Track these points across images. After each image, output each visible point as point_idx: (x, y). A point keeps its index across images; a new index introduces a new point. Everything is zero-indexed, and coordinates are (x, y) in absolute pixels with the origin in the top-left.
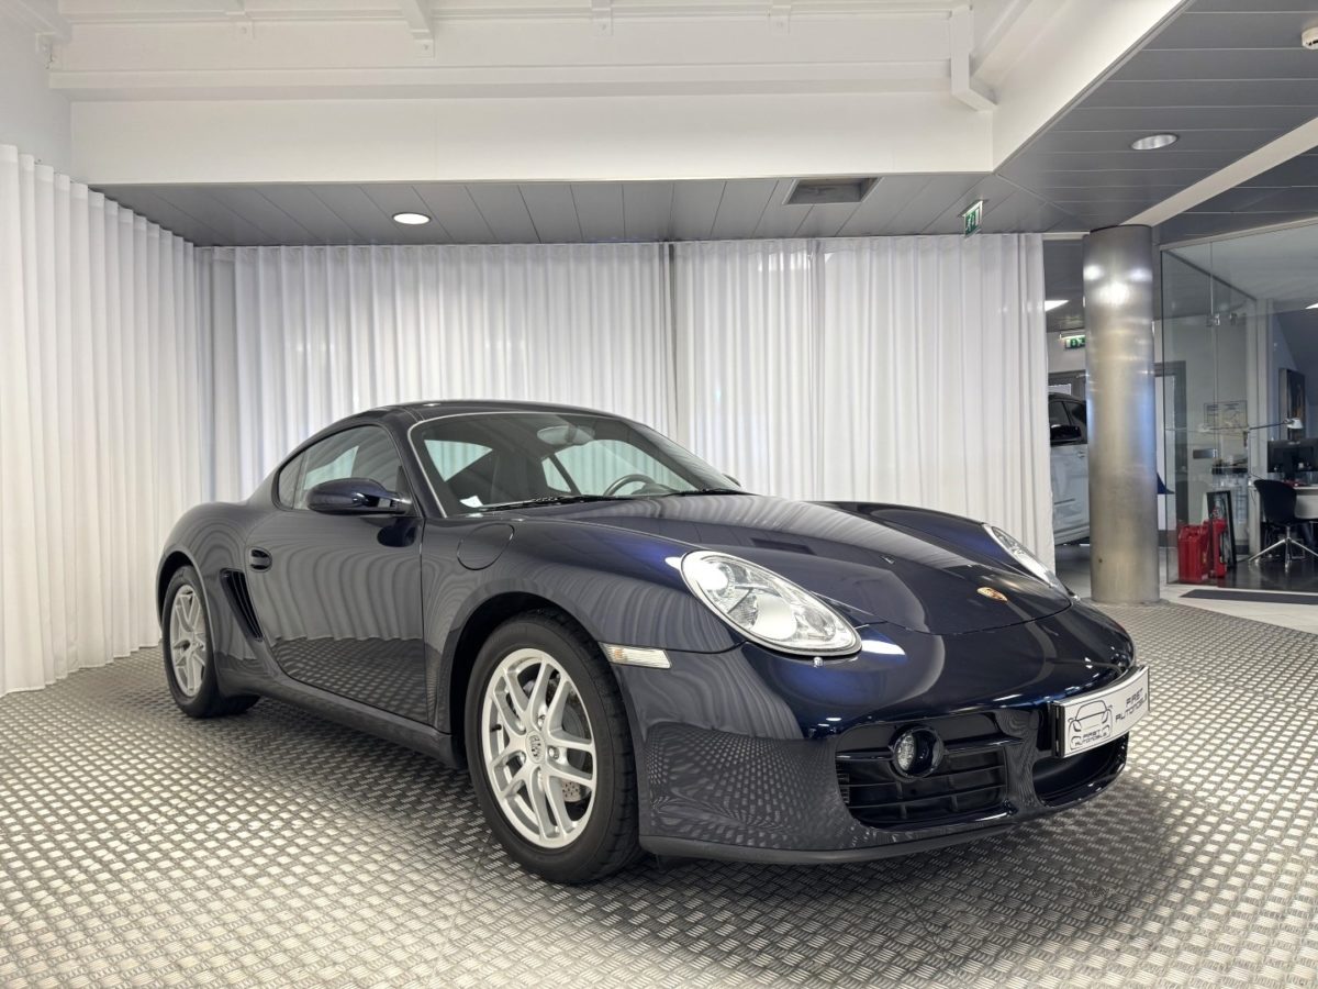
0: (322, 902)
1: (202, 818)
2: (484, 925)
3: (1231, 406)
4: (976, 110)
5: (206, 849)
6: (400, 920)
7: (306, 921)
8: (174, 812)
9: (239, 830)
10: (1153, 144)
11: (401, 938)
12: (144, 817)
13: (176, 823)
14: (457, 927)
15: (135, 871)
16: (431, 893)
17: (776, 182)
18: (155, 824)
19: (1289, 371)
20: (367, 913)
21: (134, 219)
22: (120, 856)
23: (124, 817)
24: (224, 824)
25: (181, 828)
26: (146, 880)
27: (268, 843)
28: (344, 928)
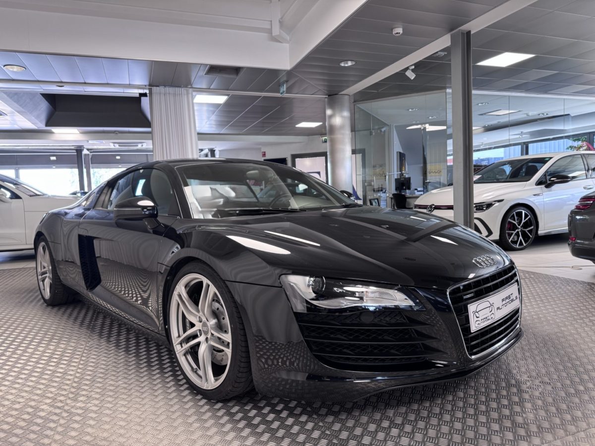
3: (381, 166)
10: (347, 64)
17: (201, 65)
19: (400, 153)
28: (20, 390)
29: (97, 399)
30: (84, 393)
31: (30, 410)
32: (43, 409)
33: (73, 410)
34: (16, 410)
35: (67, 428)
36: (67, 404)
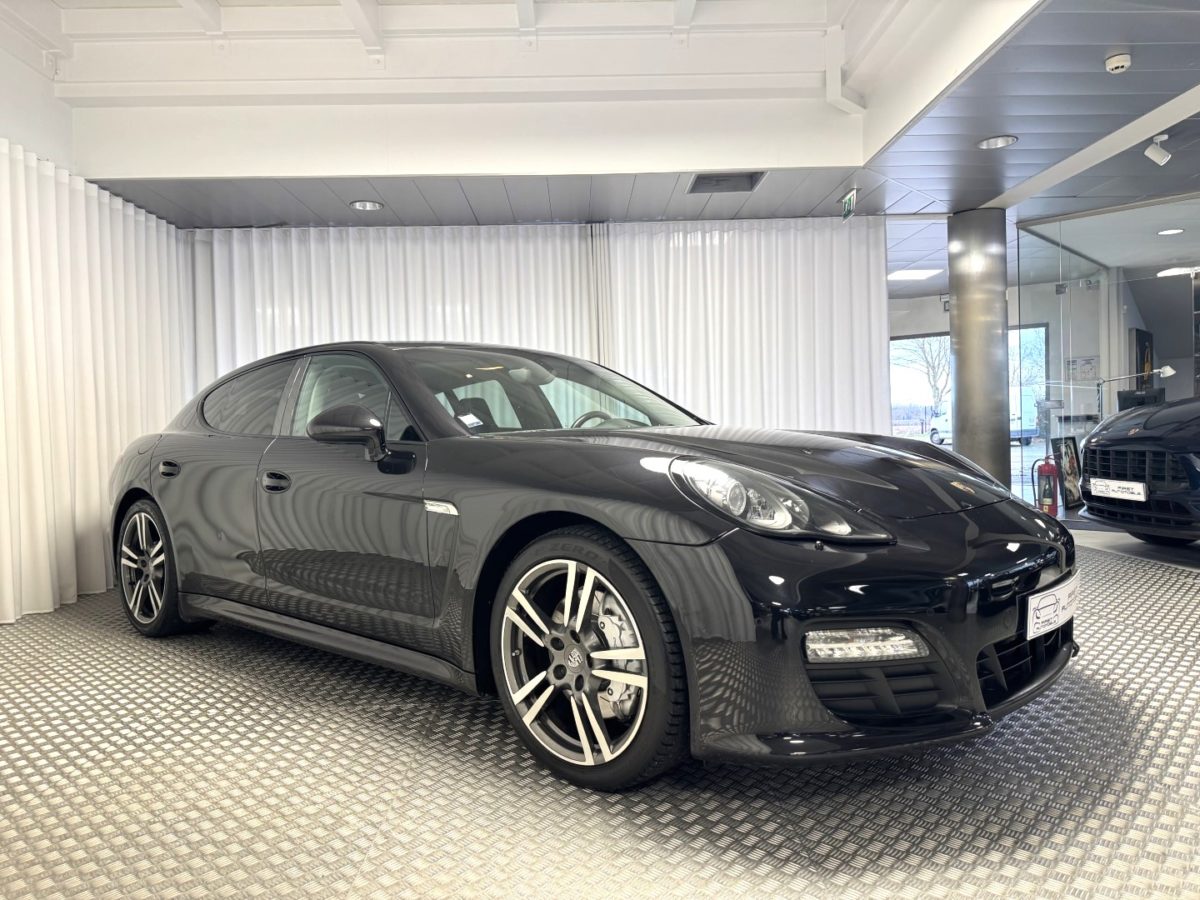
0: (303, 763)
1: (203, 706)
2: (429, 777)
3: (1088, 362)
4: (847, 113)
5: (209, 728)
6: (364, 775)
7: (292, 776)
9: (234, 714)
10: (996, 144)
11: (365, 786)
13: (183, 710)
14: (408, 779)
17: (679, 175)
18: (165, 710)
19: (1137, 330)
20: (338, 770)
21: (124, 205)
22: (140, 733)
23: (140, 706)
24: (222, 710)
25: (187, 713)
26: (163, 750)
28: (321, 780)
29: (437, 819)
32: (347, 823)
33: (394, 834)
36: (387, 820)
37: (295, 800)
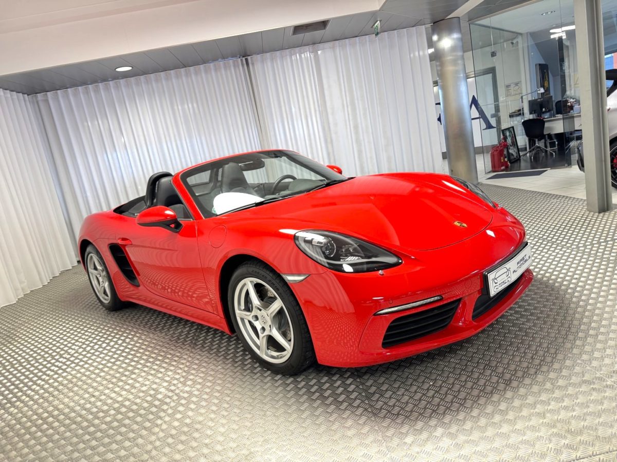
0: (139, 366)
1: (92, 345)
2: (196, 364)
3: (517, 85)
5: (95, 355)
6: (167, 368)
7: (135, 373)
8: (81, 344)
9: (107, 346)
11: (167, 373)
12: (70, 348)
13: (82, 348)
14: (187, 366)
15: (71, 368)
16: (177, 356)
18: (74, 349)
20: (155, 367)
22: (64, 363)
23: (62, 349)
24: (100, 345)
25: (85, 349)
26: (76, 370)
27: (118, 349)
28: (148, 373)
29: (200, 383)
30: (192, 377)
31: (152, 392)
32: (161, 392)
33: (181, 394)
34: (143, 392)
35: (176, 411)
36: (178, 388)
37: (137, 385)
